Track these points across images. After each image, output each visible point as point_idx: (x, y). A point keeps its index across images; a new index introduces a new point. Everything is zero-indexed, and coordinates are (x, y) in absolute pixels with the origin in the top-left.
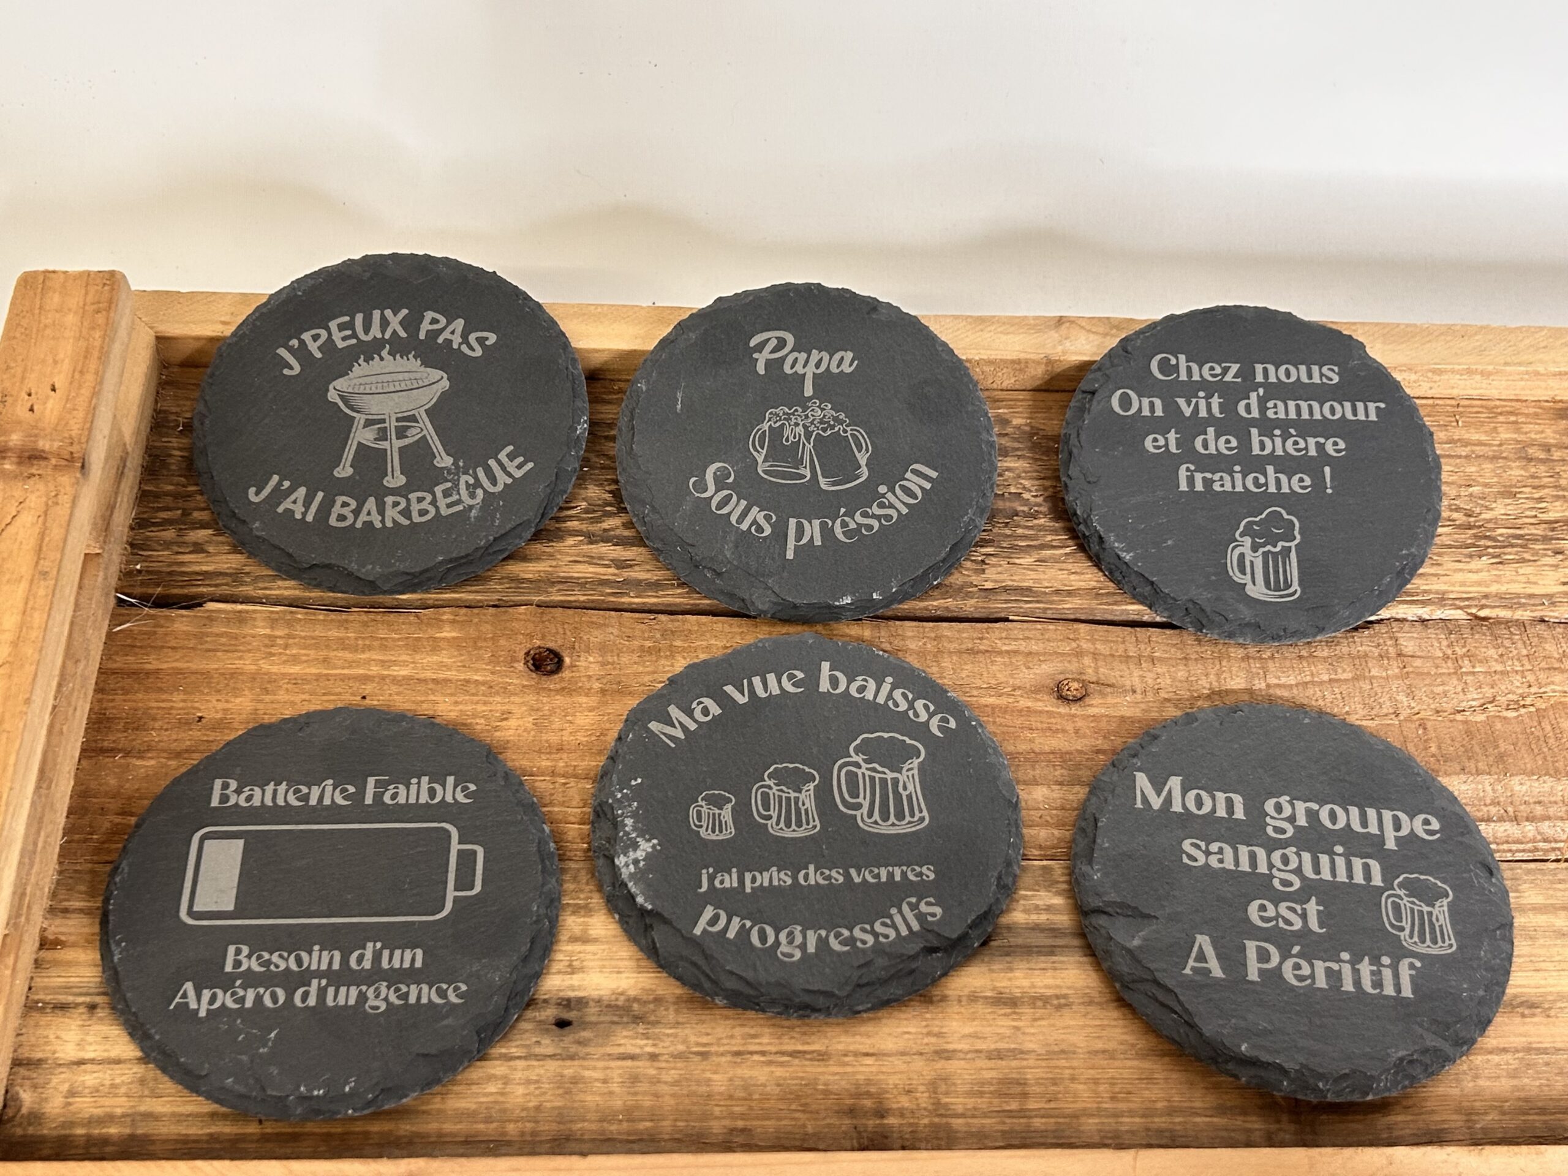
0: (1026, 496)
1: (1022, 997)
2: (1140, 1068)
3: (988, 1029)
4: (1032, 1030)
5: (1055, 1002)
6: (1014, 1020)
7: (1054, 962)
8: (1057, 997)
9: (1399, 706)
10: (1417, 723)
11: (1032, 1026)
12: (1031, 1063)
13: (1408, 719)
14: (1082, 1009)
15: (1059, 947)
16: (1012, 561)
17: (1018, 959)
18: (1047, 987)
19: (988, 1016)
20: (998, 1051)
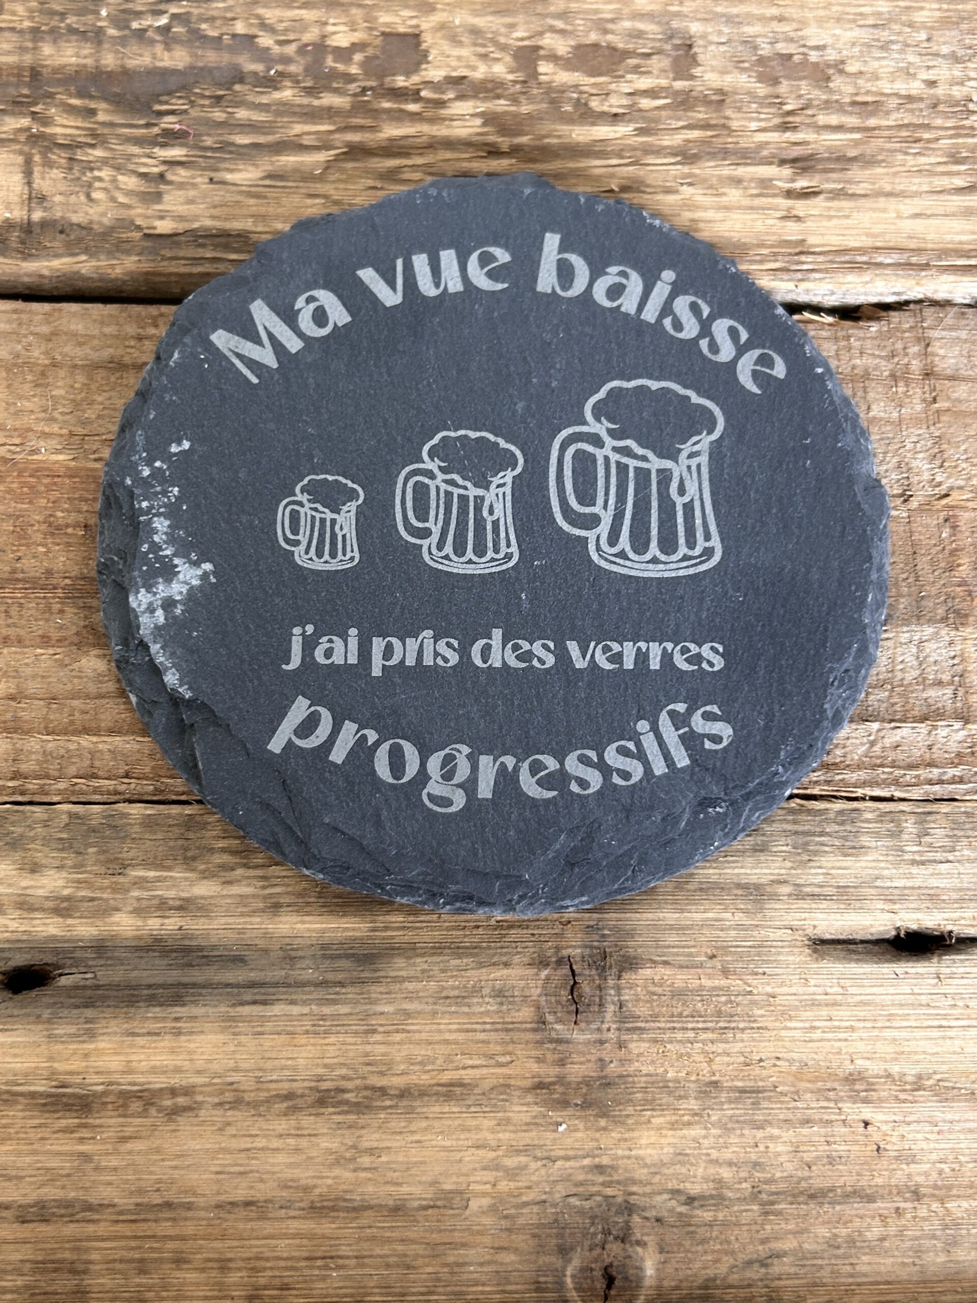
0: (265, 41)
1: (105, 1093)
2: (312, 1237)
3: (28, 1159)
4: (114, 1162)
5: (168, 1103)
6: (82, 1140)
7: (177, 1019)
8: (173, 1092)
9: (915, 480)
10: (942, 515)
11: (116, 1152)
12: (102, 1229)
13: (926, 508)
14: (218, 1115)
15: (194, 985)
16: (217, 176)
17: (108, 1013)
18: (154, 1070)
19: (32, 1134)
20: (41, 1205)
